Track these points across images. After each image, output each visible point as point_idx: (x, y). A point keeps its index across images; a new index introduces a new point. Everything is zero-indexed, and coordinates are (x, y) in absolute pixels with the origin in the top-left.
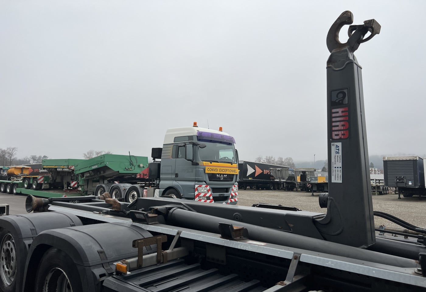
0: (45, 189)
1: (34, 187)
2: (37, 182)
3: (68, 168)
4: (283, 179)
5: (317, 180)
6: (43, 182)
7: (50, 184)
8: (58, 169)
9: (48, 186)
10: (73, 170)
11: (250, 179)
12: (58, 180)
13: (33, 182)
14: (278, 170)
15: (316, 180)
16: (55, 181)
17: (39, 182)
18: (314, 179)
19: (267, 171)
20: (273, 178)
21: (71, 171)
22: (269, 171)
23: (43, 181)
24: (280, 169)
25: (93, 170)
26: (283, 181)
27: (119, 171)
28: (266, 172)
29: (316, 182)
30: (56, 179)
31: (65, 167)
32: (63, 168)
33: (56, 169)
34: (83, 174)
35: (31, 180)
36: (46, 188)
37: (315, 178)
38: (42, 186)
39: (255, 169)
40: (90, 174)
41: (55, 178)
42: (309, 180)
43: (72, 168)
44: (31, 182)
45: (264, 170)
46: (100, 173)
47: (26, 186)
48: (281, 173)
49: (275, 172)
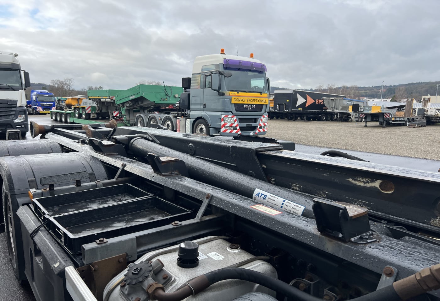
0: (93, 119)
1: (84, 116)
2: (85, 112)
3: (110, 98)
4: (337, 109)
5: (371, 110)
6: (90, 112)
7: (97, 113)
8: (101, 99)
9: (95, 116)
10: (114, 101)
11: (300, 109)
12: (104, 110)
13: (83, 112)
14: (332, 99)
15: (369, 110)
16: (101, 111)
17: (87, 112)
18: (367, 109)
19: (320, 100)
20: (325, 108)
21: (113, 101)
22: (322, 100)
23: (90, 110)
24: (333, 98)
25: (131, 101)
26: (336, 111)
27: (154, 102)
28: (318, 102)
29: (370, 112)
30: (102, 109)
31: (107, 98)
32: (106, 99)
33: (100, 99)
34: (123, 104)
35: (81, 110)
36: (94, 117)
37: (369, 107)
38: (90, 116)
39: (306, 99)
40: (129, 104)
41: (100, 108)
42: (362, 110)
43: (114, 99)
44: (81, 112)
45: (317, 100)
46: (138, 104)
47: (77, 115)
48: (335, 102)
49: (328, 102)
